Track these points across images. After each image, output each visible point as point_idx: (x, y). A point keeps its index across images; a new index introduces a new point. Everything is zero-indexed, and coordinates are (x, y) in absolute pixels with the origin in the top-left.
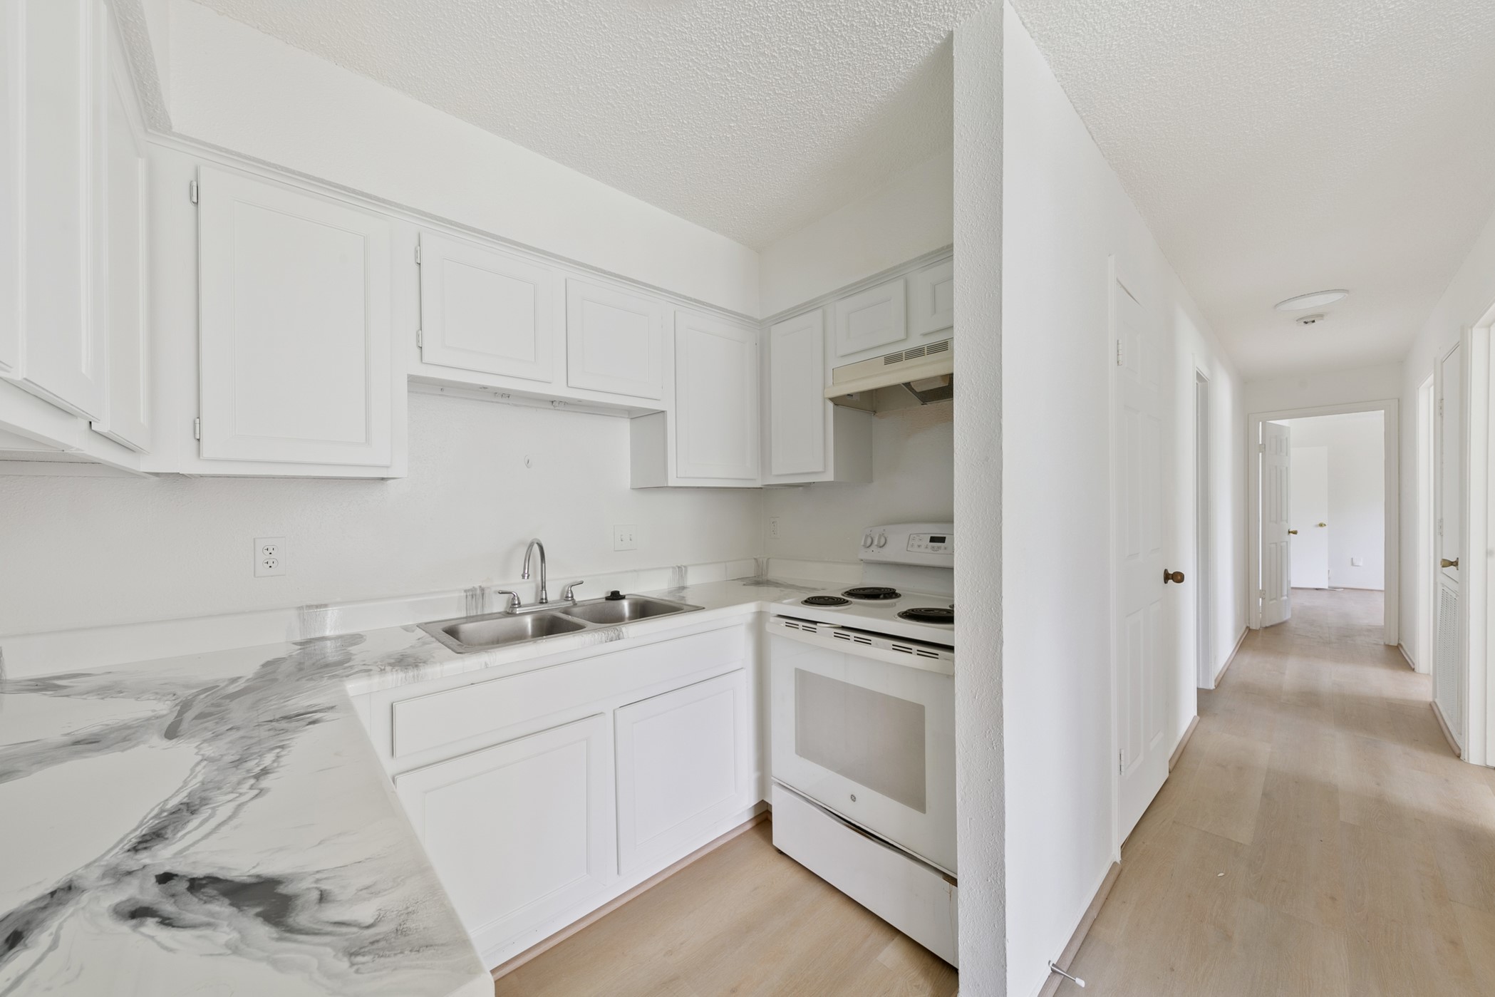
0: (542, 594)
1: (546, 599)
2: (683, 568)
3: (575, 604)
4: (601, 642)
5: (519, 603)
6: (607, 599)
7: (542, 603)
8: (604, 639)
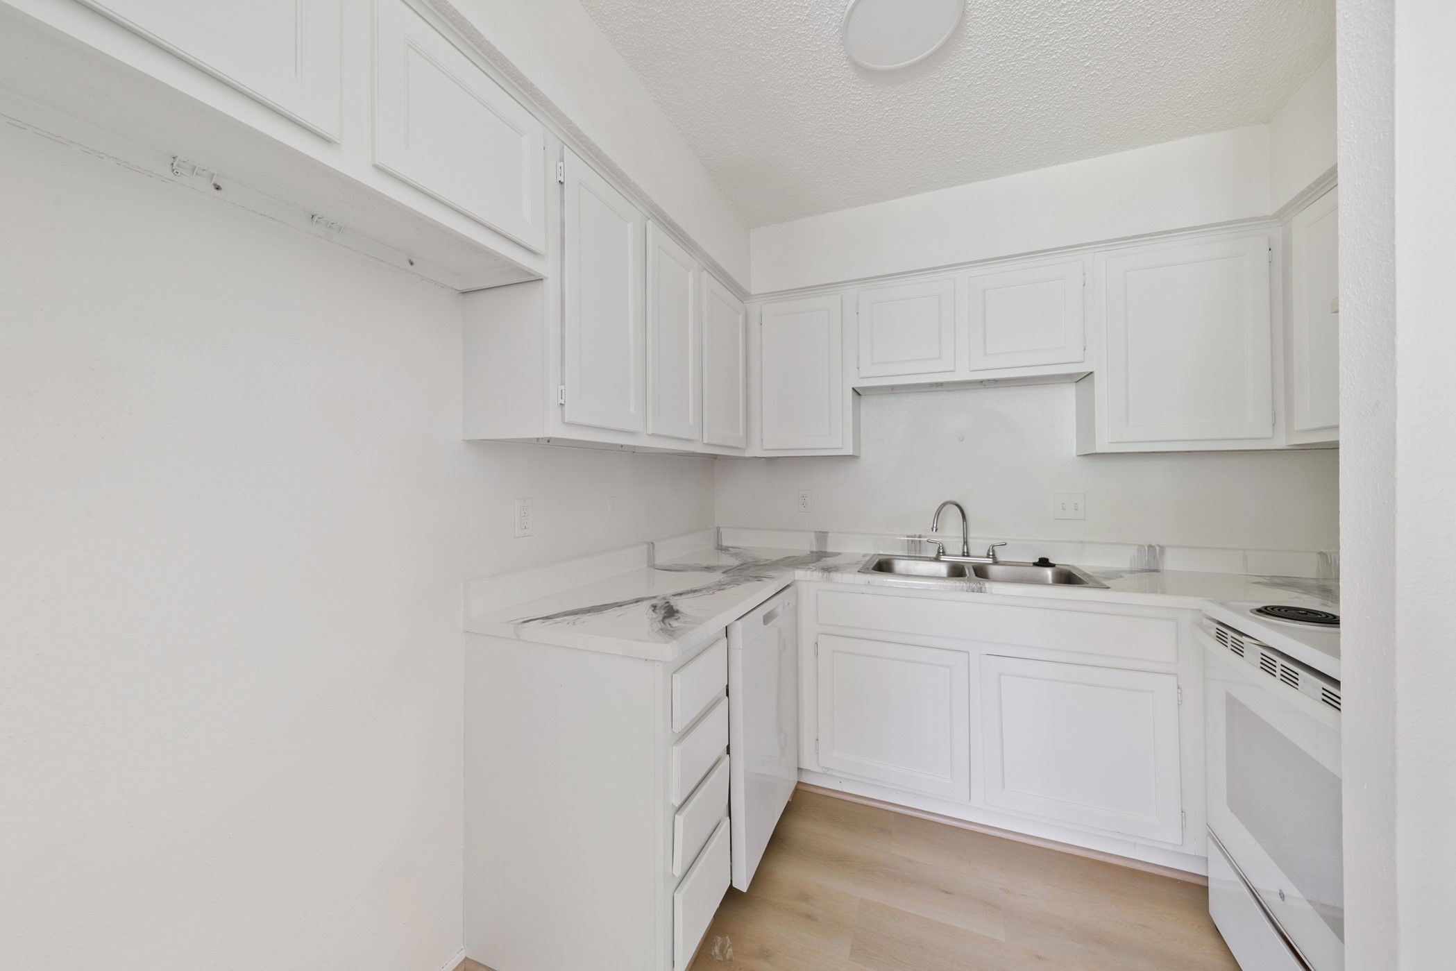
0: (964, 549)
1: (967, 552)
2: (1157, 548)
3: (996, 562)
4: (962, 590)
5: (943, 552)
6: (1035, 564)
7: (964, 556)
8: (965, 588)
